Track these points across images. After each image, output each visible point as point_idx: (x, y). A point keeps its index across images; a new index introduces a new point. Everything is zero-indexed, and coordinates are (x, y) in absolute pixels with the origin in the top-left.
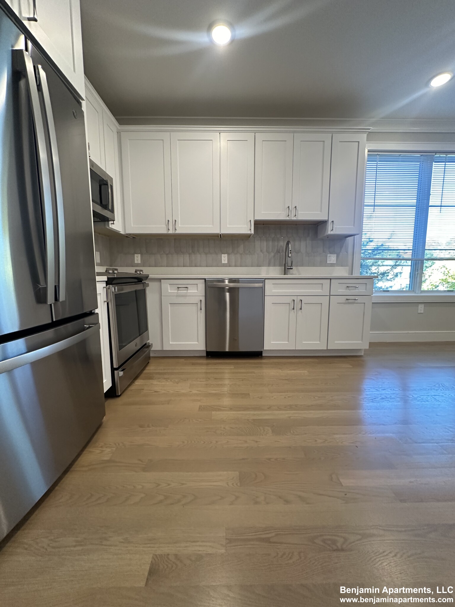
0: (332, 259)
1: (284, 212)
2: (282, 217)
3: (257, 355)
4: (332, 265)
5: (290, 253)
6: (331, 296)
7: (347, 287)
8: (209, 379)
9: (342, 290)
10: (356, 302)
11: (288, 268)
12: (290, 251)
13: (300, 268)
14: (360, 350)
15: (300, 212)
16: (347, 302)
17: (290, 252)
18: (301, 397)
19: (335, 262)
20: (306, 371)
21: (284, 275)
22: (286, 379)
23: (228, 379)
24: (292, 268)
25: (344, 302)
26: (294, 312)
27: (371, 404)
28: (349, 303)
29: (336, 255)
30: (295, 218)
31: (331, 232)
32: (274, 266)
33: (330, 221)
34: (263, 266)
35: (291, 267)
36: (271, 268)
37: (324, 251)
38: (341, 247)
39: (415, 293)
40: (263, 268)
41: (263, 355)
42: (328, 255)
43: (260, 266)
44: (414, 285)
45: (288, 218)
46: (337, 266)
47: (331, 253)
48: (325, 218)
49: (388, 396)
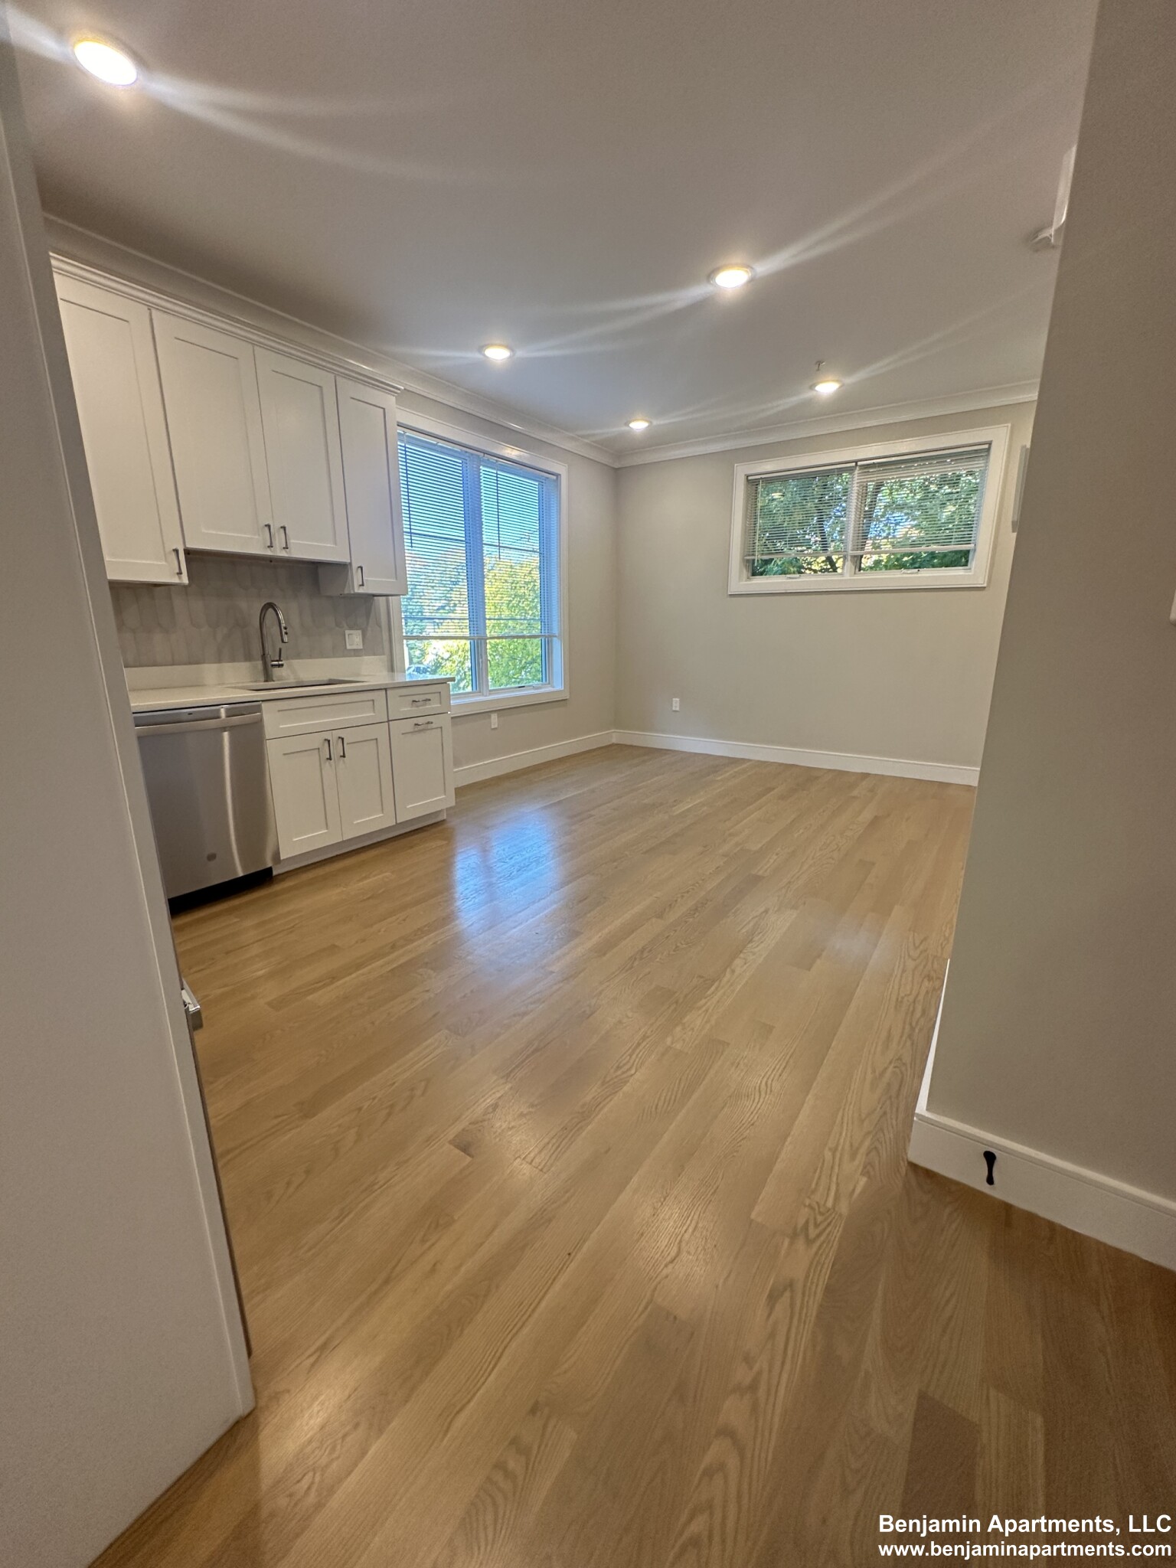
0: (355, 640)
1: (257, 537)
2: (253, 545)
3: (261, 879)
4: (356, 653)
5: (286, 633)
6: (390, 722)
7: (414, 701)
8: (213, 959)
9: (407, 709)
10: (430, 726)
11: (273, 665)
12: (285, 628)
13: (296, 663)
14: (440, 811)
15: (292, 541)
16: (416, 729)
17: (284, 631)
18: (422, 913)
19: (361, 647)
20: (387, 874)
21: (266, 681)
22: (369, 898)
23: (257, 941)
24: (282, 665)
25: (412, 730)
26: (331, 766)
27: (512, 882)
28: (420, 731)
29: (360, 632)
30: (284, 554)
31: (359, 589)
32: (233, 659)
33: (355, 566)
34: (204, 663)
35: (280, 663)
36: (228, 666)
37: (338, 625)
38: (368, 615)
39: (483, 695)
40: (206, 666)
41: (275, 873)
42: (347, 632)
43: (197, 663)
44: (479, 680)
45: (269, 553)
46: (366, 655)
47: (351, 628)
48: (346, 560)
49: (522, 865)
